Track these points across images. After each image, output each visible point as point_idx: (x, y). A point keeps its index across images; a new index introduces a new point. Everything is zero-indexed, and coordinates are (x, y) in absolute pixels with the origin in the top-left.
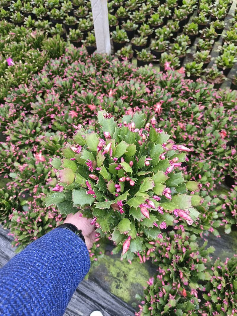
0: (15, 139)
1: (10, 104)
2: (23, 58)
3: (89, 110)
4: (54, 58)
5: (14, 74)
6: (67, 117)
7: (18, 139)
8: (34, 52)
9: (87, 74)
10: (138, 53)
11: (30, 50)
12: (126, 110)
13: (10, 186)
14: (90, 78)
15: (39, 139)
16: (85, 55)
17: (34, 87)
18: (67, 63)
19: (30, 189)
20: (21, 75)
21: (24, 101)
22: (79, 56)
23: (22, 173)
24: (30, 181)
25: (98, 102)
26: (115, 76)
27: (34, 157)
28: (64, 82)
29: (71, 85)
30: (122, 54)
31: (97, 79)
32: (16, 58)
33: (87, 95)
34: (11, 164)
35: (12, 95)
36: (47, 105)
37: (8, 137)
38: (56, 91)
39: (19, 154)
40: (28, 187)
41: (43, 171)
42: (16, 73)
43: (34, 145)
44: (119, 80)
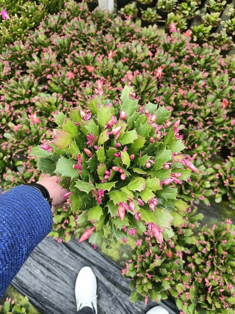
0: (10, 99)
1: (5, 61)
2: (19, 12)
3: (87, 72)
4: (52, 14)
5: (9, 29)
6: (64, 78)
7: (13, 100)
8: (30, 6)
9: (87, 33)
10: (142, 12)
11: (27, 3)
12: (126, 73)
13: (4, 146)
14: (90, 37)
15: (34, 100)
16: (85, 11)
17: (30, 45)
18: (65, 20)
19: (24, 150)
20: (16, 30)
21: (19, 59)
22: (79, 13)
23: (16, 133)
24: (25, 142)
25: (97, 64)
26: (116, 36)
27: (29, 118)
28: (62, 40)
29: (69, 44)
30: (125, 12)
31: (97, 39)
32: (12, 11)
33: (86, 55)
34: (6, 124)
35: (7, 52)
36: (44, 64)
37: (2, 96)
38: (53, 50)
39: (14, 114)
40: (22, 148)
41: (37, 133)
42: (11, 28)
43: (29, 106)
44: (120, 41)
